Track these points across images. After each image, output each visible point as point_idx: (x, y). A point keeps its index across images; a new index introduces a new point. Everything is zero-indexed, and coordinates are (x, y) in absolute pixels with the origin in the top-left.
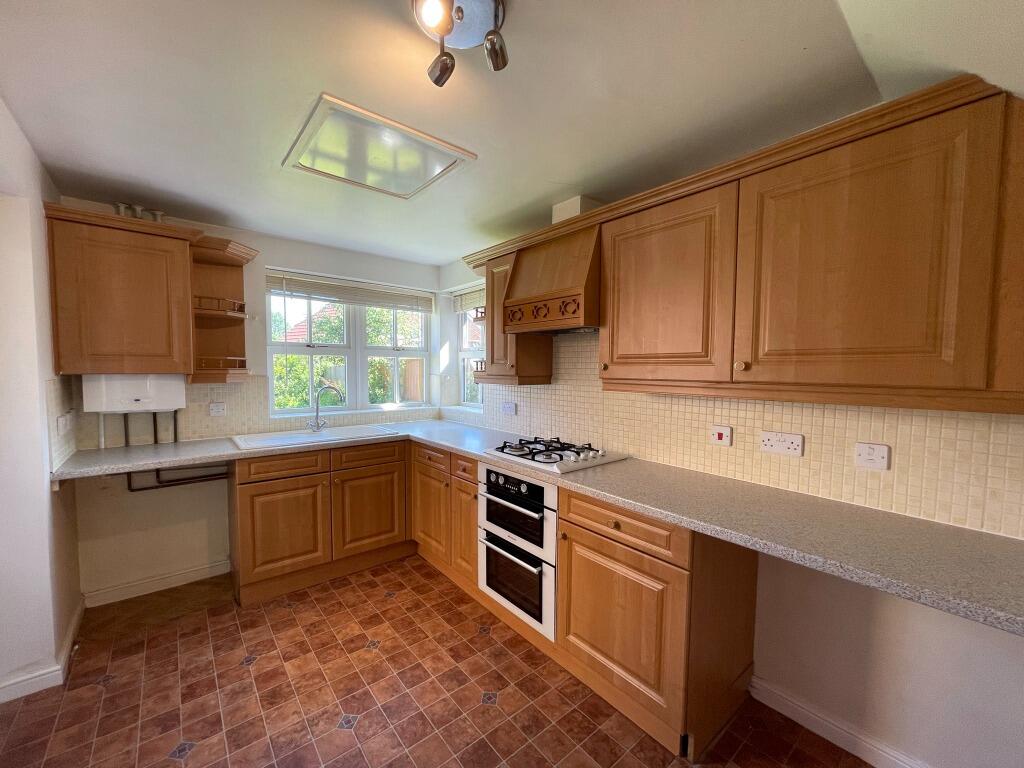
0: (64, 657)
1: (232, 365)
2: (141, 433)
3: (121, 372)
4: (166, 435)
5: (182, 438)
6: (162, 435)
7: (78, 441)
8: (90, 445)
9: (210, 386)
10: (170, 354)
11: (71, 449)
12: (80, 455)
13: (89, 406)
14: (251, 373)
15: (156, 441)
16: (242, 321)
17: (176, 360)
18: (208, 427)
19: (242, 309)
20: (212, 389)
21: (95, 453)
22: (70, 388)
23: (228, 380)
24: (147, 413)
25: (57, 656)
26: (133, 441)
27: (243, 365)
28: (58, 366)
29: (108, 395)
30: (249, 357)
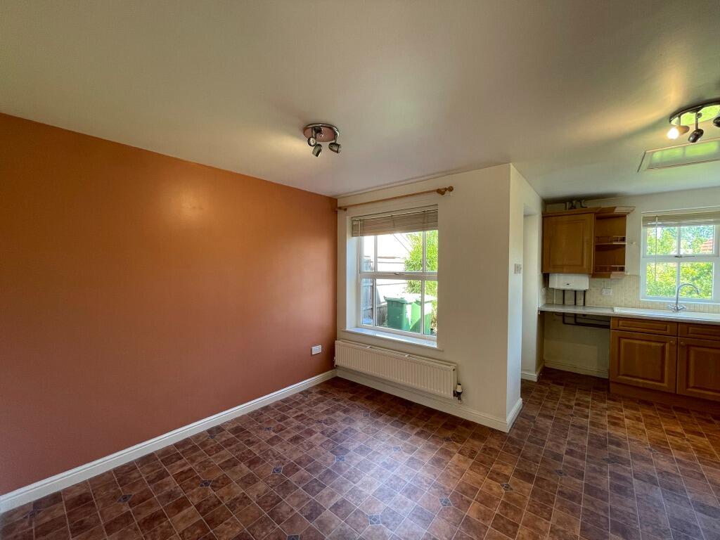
0: (538, 373)
1: (615, 269)
2: (570, 300)
3: (562, 272)
4: (580, 302)
5: (587, 304)
6: (578, 302)
7: (547, 299)
8: (550, 301)
9: (603, 279)
10: (582, 265)
11: (545, 302)
12: (547, 304)
13: (551, 286)
14: (628, 274)
15: (575, 304)
16: (624, 245)
17: (585, 267)
18: (600, 300)
19: (623, 239)
20: (604, 281)
21: (552, 304)
22: (546, 278)
23: (612, 277)
24: (572, 290)
25: (536, 371)
26: (566, 302)
27: (622, 269)
28: (542, 270)
29: (558, 282)
30: (627, 266)
